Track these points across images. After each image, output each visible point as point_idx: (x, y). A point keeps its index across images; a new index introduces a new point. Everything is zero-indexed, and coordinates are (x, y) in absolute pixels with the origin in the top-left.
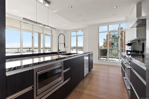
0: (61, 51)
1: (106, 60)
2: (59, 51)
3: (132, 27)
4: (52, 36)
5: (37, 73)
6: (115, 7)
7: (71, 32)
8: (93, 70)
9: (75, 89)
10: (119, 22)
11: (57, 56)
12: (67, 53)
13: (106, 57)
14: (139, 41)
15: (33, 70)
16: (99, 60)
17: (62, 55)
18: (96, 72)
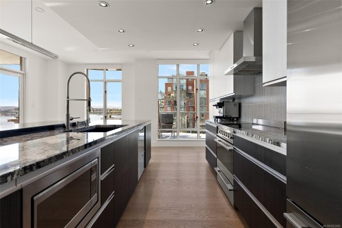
0: (74, 121)
1: (172, 137)
2: (71, 122)
3: (228, 74)
4: (24, 75)
5: (35, 198)
6: (200, 30)
7: (87, 70)
8: (151, 161)
9: (122, 218)
10: (198, 61)
11: (64, 135)
12: (90, 125)
13: (171, 131)
14: (234, 100)
15: (21, 191)
16: (159, 137)
17: (78, 132)
18: (158, 165)
